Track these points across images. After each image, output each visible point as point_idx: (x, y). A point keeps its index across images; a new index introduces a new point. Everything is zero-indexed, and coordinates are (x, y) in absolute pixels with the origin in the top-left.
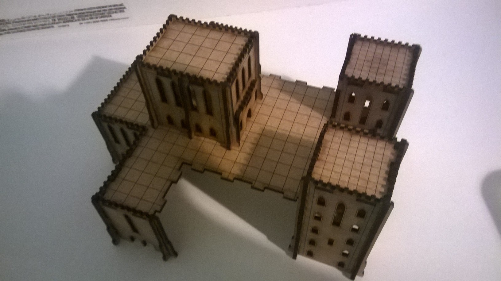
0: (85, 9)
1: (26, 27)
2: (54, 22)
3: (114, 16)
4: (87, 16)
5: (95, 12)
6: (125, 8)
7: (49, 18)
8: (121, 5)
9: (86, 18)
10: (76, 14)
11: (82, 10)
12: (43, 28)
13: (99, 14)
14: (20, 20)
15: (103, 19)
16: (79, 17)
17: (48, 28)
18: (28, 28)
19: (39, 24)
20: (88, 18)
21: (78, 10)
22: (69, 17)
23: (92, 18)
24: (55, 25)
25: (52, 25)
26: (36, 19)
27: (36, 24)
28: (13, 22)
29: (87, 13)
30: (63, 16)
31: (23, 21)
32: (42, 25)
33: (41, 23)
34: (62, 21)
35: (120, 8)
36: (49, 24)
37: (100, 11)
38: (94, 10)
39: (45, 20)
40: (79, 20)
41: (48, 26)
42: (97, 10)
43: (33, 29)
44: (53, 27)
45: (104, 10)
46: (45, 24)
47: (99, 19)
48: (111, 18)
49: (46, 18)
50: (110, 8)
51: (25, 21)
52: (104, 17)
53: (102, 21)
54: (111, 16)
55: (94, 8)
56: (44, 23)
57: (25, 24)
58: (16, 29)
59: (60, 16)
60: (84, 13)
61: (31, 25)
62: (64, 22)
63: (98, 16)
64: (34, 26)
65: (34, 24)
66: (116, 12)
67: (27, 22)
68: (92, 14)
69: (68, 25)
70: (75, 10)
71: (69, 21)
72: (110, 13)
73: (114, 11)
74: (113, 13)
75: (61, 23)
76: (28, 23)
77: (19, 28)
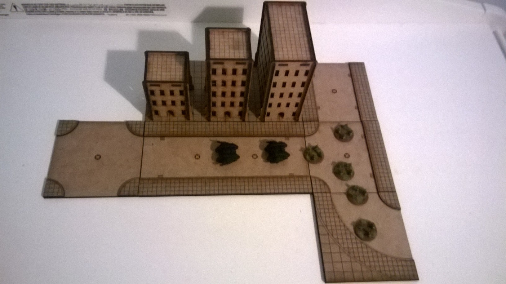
0: (133, 5)
3: (155, 12)
4: (134, 10)
5: (141, 7)
6: (165, 8)
7: (102, 7)
8: (163, 5)
9: (132, 11)
10: (125, 7)
11: (130, 5)
12: (95, 14)
13: (143, 10)
15: (146, 13)
16: (126, 9)
17: (100, 14)
20: (134, 11)
21: (127, 5)
22: (119, 9)
23: (137, 12)
24: (105, 14)
25: (103, 13)
29: (134, 7)
30: (114, 7)
34: (112, 11)
35: (161, 8)
36: (101, 12)
37: (145, 8)
38: (140, 6)
40: (126, 12)
41: (100, 13)
42: (142, 6)
44: (104, 14)
45: (148, 8)
46: (98, 12)
47: (143, 14)
48: (152, 14)
50: (154, 6)
51: (82, 7)
52: (147, 12)
53: (145, 15)
54: (152, 12)
55: (141, 5)
56: (96, 11)
59: (111, 7)
60: (131, 7)
62: (113, 12)
63: (142, 11)
66: (158, 10)
68: (137, 9)
69: (116, 15)
70: (125, 5)
71: (118, 12)
72: (153, 10)
73: (156, 9)
74: (155, 10)
75: (111, 12)
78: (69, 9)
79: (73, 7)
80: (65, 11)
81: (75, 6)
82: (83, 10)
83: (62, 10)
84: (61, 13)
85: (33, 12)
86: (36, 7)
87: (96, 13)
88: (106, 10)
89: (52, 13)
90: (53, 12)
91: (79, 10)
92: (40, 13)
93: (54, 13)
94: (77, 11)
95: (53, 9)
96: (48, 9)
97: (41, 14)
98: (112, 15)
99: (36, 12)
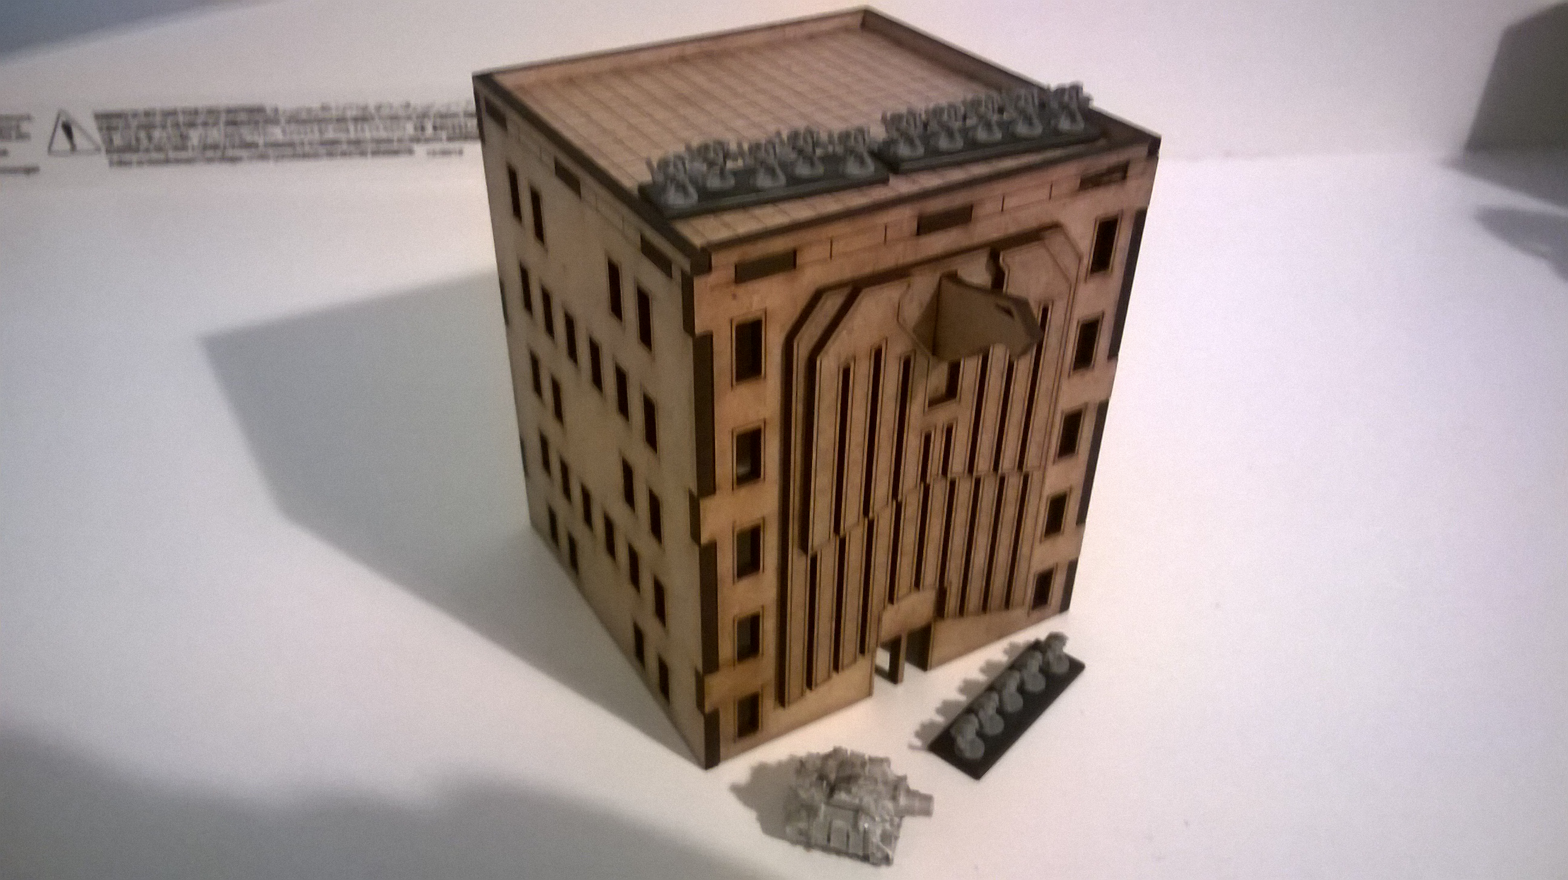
78: (277, 133)
79: (296, 119)
80: (261, 141)
81: (304, 116)
82: (330, 134)
83: (249, 138)
84: (244, 153)
85: (137, 150)
86: (149, 127)
87: (385, 149)
88: (423, 129)
89: (210, 154)
90: (215, 147)
91: (316, 136)
92: (161, 156)
93: (219, 153)
94: (307, 138)
95: (215, 135)
96: (195, 136)
97: (167, 161)
98: (445, 153)
99: (147, 150)
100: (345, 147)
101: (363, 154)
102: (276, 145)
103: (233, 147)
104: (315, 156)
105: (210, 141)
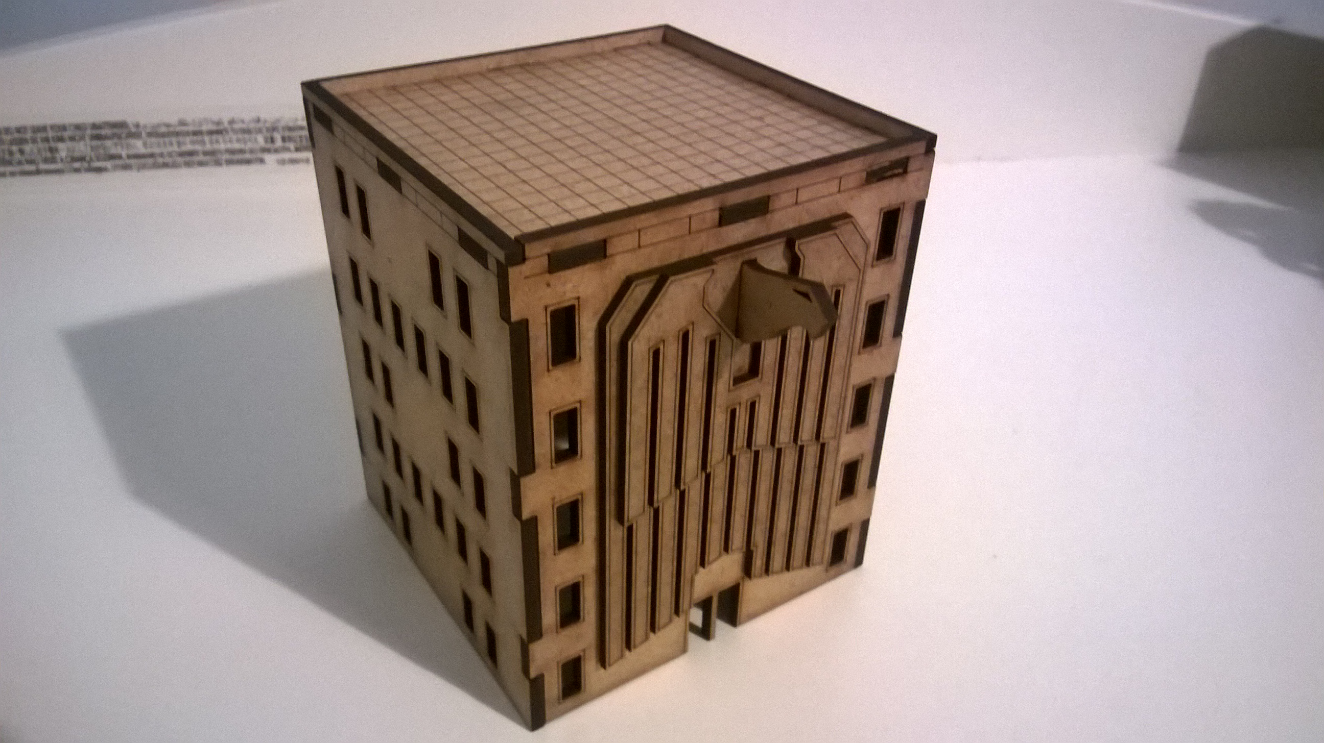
1: (181, 154)
2: (269, 145)
14: (172, 129)
18: (189, 159)
19: (222, 146)
26: (219, 132)
27: (216, 146)
28: (150, 135)
31: (177, 134)
32: (232, 152)
33: (229, 146)
39: (247, 136)
43: (201, 164)
49: (248, 131)
57: (184, 143)
58: (152, 156)
61: (198, 147)
64: (206, 153)
65: (208, 147)
67: (188, 139)
76: (193, 143)
77: (162, 155)
100: (201, 158)
101: (218, 163)
102: (138, 156)
103: (98, 159)
104: (175, 165)
105: (77, 154)
